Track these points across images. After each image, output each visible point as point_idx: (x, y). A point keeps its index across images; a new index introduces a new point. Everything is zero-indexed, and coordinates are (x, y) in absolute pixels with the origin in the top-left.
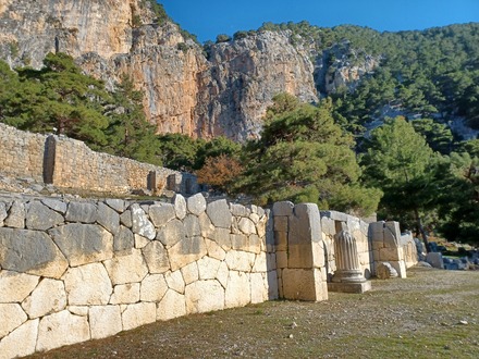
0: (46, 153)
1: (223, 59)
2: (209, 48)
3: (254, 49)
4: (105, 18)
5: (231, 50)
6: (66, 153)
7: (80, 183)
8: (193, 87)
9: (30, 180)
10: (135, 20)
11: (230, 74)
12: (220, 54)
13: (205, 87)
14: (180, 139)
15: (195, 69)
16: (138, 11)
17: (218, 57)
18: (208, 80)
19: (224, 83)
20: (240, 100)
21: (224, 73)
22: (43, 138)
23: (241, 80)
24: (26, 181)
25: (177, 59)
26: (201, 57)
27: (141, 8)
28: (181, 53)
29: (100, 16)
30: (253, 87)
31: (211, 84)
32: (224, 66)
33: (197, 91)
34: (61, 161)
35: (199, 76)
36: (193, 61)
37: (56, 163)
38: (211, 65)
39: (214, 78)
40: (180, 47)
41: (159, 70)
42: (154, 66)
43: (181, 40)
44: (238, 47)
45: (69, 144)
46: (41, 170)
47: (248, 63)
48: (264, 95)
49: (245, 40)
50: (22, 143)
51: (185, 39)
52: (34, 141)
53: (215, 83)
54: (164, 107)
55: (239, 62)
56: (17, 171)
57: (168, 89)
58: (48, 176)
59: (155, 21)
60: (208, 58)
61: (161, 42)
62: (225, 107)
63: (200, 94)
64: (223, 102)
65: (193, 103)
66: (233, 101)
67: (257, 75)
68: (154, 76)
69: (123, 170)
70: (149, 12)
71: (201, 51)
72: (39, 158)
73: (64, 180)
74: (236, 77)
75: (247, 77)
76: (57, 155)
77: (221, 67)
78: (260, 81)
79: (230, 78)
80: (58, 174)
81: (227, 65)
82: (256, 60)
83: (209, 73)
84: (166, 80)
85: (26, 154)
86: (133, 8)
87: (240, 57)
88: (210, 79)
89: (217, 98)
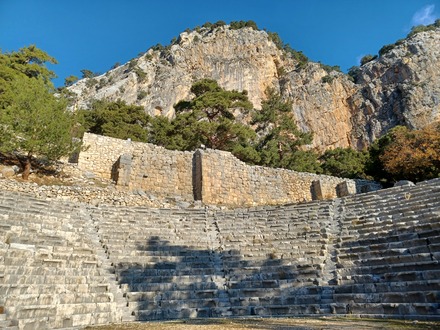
0: (194, 170)
1: (372, 76)
2: (354, 73)
3: (407, 55)
4: (256, 78)
5: (379, 66)
6: (212, 166)
7: (233, 198)
8: (345, 113)
9: (178, 198)
10: (280, 71)
11: (384, 89)
12: (368, 73)
13: (357, 109)
14: (341, 153)
15: (344, 95)
16: (282, 63)
17: (366, 78)
18: (359, 101)
19: (378, 100)
20: (403, 110)
21: (376, 90)
22: (190, 154)
23: (399, 91)
24: (174, 200)
25: (324, 91)
26: (347, 83)
27: (283, 60)
28: (327, 85)
29: (251, 77)
30: (416, 94)
31: (364, 105)
32: (374, 83)
33: (350, 116)
34: (208, 175)
35: (350, 101)
36: (341, 89)
37: (204, 178)
38: (360, 87)
39: (366, 98)
40: (324, 80)
41: (308, 107)
42: (303, 104)
43: (324, 74)
44: (387, 60)
45: (215, 156)
46: (190, 188)
47: (403, 71)
48: (433, 99)
49: (394, 51)
50: (170, 162)
51: (328, 72)
52: (181, 158)
53: (368, 102)
54: (319, 138)
55: (391, 75)
56: (167, 190)
57: (320, 121)
58: (197, 194)
59: (297, 67)
60: (355, 82)
61: (305, 82)
62: (385, 123)
63: (355, 117)
64: (381, 118)
65: (348, 128)
66: (393, 115)
67: (418, 79)
68: (304, 113)
69: (280, 181)
70: (291, 61)
71: (346, 78)
72: (188, 175)
73: (214, 196)
74: (391, 90)
75: (405, 86)
76: (204, 168)
77: (372, 86)
78: (423, 85)
79: (385, 93)
80: (207, 190)
81: (379, 81)
82: (412, 66)
83: (359, 95)
84: (317, 113)
85: (174, 172)
86: (276, 63)
87: (392, 69)
88: (362, 100)
89: (374, 116)
